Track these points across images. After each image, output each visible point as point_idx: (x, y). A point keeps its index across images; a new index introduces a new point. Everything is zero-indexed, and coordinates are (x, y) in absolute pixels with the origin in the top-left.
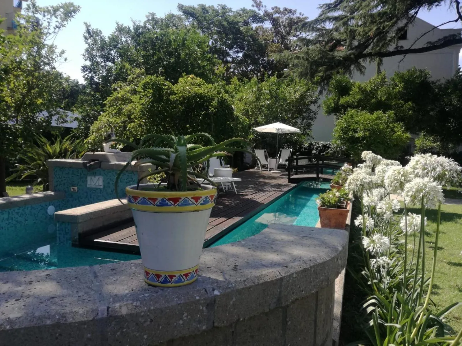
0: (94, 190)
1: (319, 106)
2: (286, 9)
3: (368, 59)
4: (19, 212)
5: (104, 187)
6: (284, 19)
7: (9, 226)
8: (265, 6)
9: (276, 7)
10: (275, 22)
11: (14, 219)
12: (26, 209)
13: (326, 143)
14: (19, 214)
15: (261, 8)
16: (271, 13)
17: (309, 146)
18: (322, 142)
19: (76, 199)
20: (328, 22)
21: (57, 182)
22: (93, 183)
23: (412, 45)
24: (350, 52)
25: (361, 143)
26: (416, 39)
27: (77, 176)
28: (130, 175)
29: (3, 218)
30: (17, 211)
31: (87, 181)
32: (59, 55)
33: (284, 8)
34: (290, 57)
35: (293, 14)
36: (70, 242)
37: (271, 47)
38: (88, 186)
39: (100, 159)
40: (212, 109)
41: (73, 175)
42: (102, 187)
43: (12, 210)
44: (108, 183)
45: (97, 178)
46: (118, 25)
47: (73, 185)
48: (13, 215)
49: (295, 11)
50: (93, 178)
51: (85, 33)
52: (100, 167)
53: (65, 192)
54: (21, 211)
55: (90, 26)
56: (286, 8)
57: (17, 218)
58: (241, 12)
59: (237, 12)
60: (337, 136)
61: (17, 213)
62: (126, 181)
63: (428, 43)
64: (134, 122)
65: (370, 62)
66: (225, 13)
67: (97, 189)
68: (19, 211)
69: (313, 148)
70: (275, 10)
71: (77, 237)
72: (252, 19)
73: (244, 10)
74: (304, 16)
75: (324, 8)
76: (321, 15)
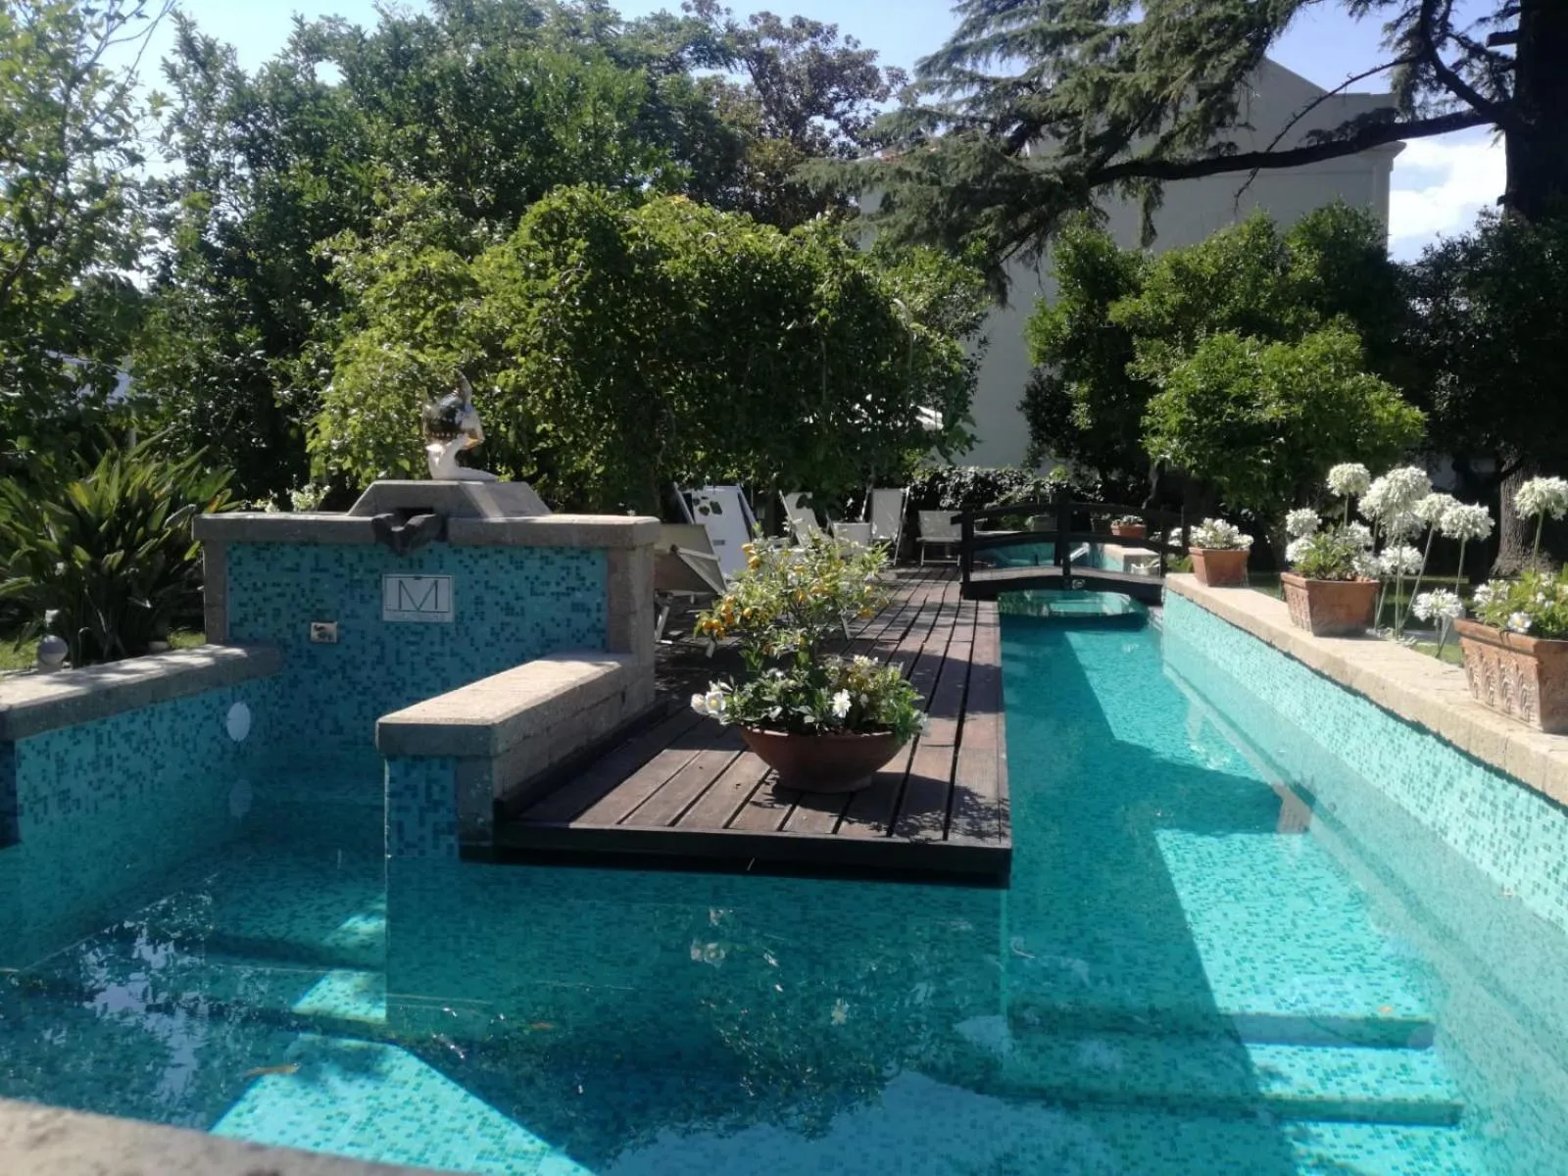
0: (415, 633)
1: (984, 342)
2: (800, 23)
3: (1118, 187)
4: (133, 733)
5: (460, 617)
6: (794, 56)
7: (100, 794)
8: (728, 11)
9: (767, 15)
10: (763, 64)
11: (116, 762)
12: (154, 721)
13: (985, 470)
14: (135, 740)
15: (714, 16)
16: (752, 33)
17: (931, 484)
18: (972, 469)
19: (330, 674)
20: (995, 58)
21: (242, 605)
22: (407, 605)
23: (1279, 138)
24: (1067, 159)
25: (1267, 444)
26: (1292, 119)
27: (338, 576)
28: (574, 564)
29: (80, 760)
30: (125, 728)
31: (381, 597)
32: (147, 111)
33: (793, 19)
34: (877, 174)
35: (826, 41)
36: (452, 840)
37: (760, 150)
38: (387, 617)
39: (438, 505)
40: (824, 312)
41: (317, 575)
42: (449, 618)
43: (108, 727)
44: (479, 601)
45: (427, 582)
46: (302, 26)
47: (320, 616)
48: (111, 744)
49: (833, 31)
50: (409, 581)
51: (175, 52)
52: (442, 535)
53: (284, 646)
54: (137, 726)
55: (193, 25)
56: (800, 18)
57: (127, 759)
58: (653, 27)
59: (638, 25)
60: (1173, 421)
61: (127, 737)
62: (553, 588)
63: (1312, 133)
64: (517, 366)
65: (1124, 198)
66: (603, 25)
67: (427, 626)
68: (134, 727)
69: (944, 488)
70: (761, 23)
71: (487, 816)
72: (691, 48)
73: (661, 19)
74: (862, 48)
75: (973, 12)
76: (963, 35)
